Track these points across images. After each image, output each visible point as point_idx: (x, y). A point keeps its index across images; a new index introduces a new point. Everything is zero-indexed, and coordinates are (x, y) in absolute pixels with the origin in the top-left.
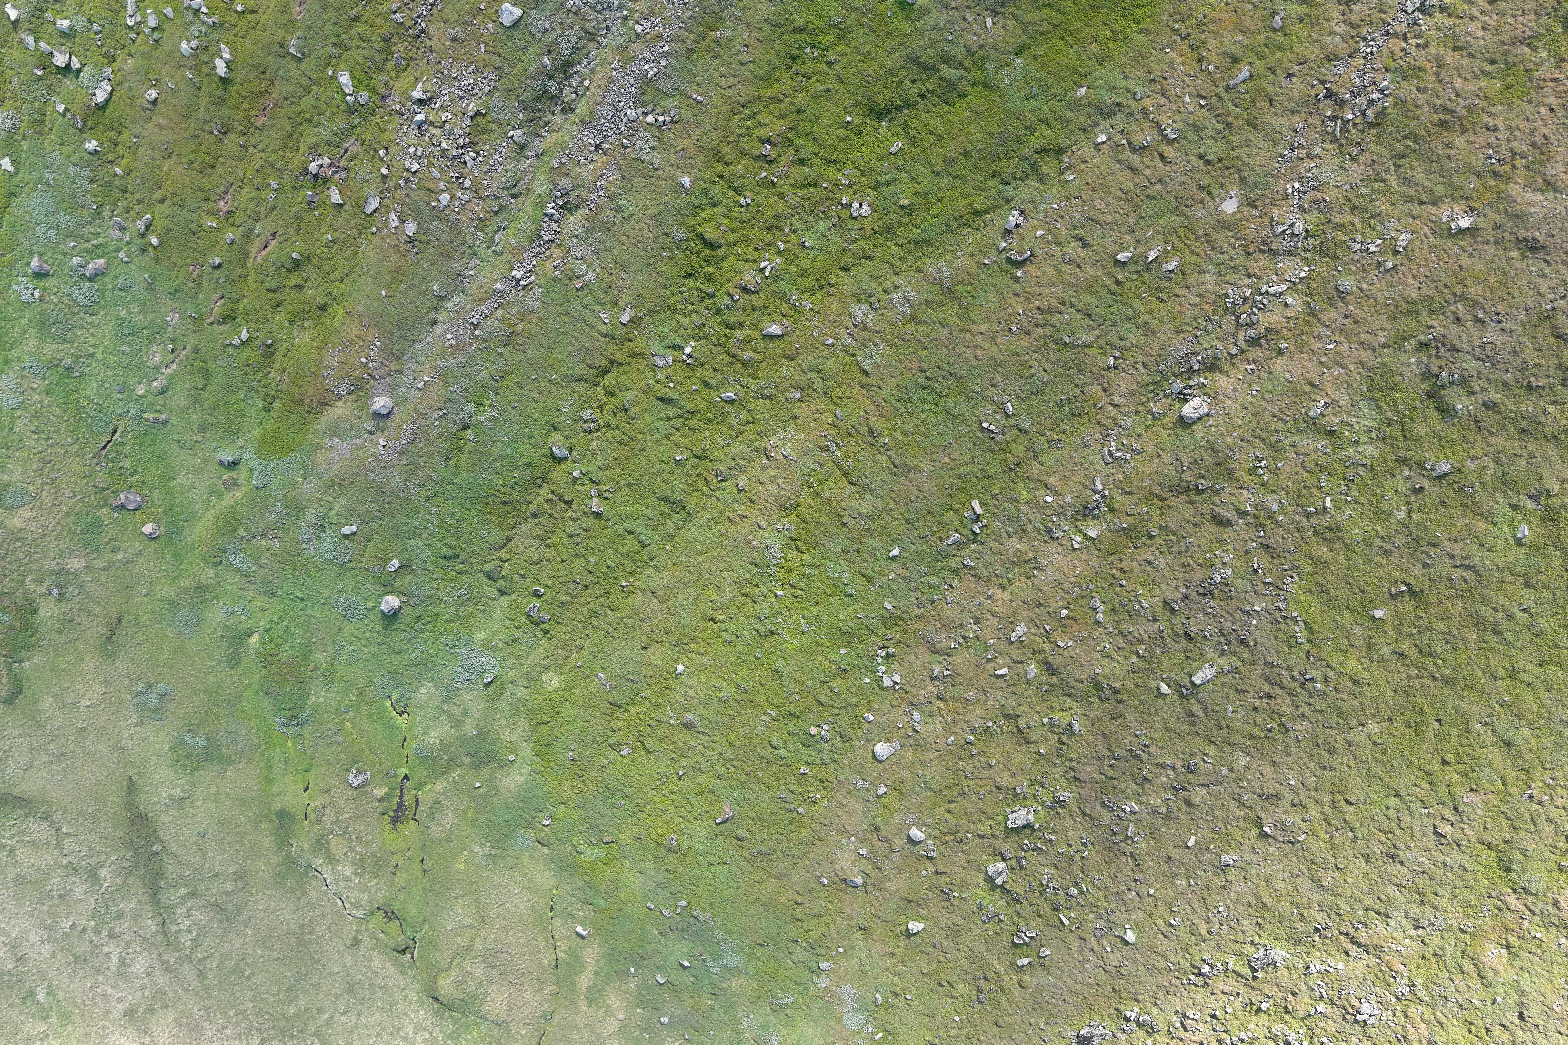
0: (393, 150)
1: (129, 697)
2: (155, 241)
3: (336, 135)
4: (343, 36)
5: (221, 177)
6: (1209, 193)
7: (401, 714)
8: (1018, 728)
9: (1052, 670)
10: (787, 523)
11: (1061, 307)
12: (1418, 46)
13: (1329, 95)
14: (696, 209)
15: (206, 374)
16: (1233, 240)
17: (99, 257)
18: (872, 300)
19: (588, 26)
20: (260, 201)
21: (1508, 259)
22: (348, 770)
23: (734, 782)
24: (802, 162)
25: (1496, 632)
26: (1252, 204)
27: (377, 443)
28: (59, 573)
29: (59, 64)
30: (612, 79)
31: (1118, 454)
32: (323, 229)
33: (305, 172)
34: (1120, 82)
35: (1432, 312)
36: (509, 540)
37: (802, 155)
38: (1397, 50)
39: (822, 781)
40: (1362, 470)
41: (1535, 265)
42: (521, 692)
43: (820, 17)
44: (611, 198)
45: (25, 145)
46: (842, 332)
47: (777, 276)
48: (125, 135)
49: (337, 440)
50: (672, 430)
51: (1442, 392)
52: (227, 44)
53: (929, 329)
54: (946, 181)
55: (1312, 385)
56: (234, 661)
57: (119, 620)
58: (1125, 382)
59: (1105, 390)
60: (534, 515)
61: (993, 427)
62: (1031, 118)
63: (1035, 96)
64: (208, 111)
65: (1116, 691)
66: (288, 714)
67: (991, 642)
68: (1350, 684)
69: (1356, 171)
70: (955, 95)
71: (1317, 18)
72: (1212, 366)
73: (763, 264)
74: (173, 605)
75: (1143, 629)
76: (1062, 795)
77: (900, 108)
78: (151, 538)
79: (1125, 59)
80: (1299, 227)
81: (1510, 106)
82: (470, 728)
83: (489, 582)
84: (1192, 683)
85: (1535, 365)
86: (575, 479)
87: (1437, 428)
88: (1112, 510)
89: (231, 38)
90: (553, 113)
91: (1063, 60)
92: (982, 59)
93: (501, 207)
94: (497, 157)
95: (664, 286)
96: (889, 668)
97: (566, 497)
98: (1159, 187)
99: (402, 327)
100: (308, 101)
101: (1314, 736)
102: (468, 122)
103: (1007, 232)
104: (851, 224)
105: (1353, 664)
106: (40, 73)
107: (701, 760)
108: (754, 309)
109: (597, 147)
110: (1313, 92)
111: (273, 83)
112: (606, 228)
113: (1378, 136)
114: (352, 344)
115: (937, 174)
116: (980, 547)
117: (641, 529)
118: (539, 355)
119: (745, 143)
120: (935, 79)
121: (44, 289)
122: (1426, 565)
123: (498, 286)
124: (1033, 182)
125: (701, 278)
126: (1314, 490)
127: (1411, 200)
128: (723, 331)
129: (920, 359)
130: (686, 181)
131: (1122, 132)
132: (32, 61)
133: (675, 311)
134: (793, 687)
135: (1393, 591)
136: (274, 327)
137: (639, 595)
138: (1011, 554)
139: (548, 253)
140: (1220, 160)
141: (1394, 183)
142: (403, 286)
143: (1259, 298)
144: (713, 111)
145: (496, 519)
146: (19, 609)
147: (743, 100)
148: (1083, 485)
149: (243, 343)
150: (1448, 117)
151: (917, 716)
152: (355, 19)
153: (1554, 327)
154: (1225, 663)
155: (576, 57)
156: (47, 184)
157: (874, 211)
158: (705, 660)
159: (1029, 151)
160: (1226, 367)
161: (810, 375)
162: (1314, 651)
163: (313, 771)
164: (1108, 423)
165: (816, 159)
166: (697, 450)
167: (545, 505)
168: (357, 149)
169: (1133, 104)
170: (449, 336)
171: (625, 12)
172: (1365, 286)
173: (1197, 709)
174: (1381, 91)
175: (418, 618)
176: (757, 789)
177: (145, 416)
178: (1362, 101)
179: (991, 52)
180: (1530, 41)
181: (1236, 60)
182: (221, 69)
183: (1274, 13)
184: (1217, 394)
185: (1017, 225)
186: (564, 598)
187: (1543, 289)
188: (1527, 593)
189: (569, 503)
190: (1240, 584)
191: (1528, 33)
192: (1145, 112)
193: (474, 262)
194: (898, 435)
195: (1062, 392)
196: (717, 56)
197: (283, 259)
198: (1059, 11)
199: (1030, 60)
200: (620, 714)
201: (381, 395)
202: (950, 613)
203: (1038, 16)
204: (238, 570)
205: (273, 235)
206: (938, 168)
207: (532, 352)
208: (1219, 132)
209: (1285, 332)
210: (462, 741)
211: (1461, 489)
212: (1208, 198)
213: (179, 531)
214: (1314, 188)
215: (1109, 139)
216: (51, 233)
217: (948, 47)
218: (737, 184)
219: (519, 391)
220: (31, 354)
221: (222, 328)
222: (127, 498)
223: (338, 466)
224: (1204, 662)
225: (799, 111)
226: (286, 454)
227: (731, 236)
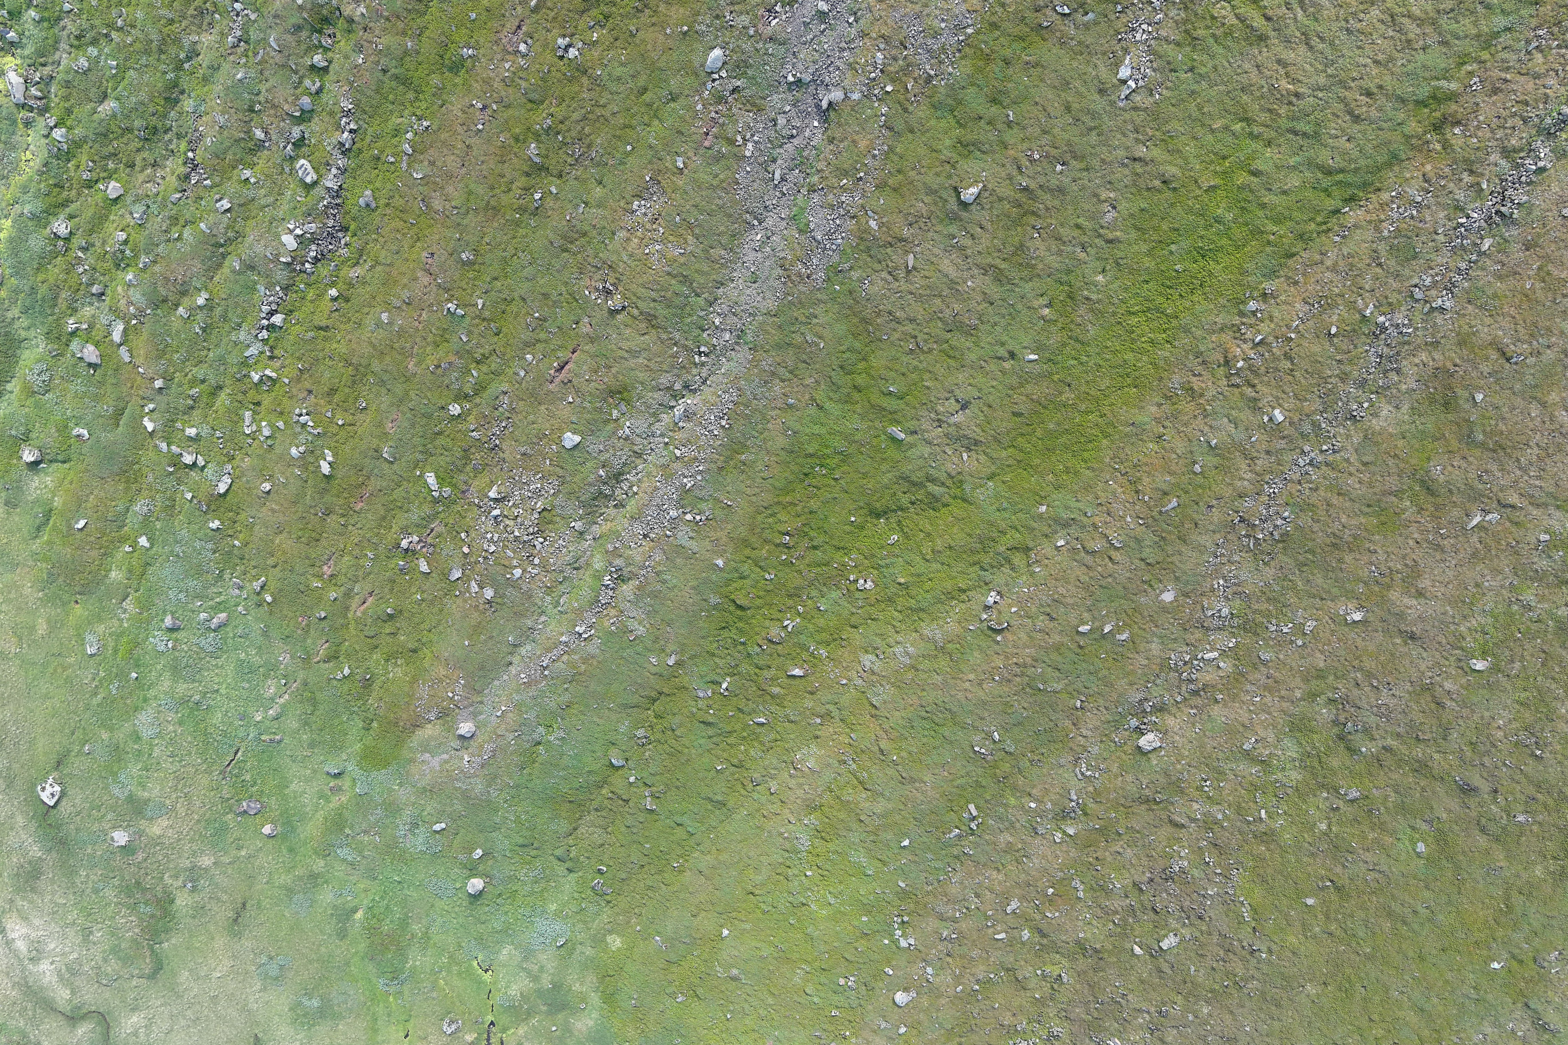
0: (473, 534)
1: (254, 968)
2: (269, 599)
3: (424, 519)
4: (429, 446)
5: (324, 547)
6: (1151, 586)
7: (486, 971)
8: (1017, 979)
9: (1043, 935)
10: (813, 819)
11: (1034, 663)
12: (1310, 489)
13: (1242, 520)
14: (728, 582)
15: (314, 703)
16: (1172, 621)
17: (222, 612)
18: (877, 652)
19: (636, 448)
20: (358, 567)
21: (1394, 644)
22: (442, 1020)
23: (775, 1023)
24: (815, 548)
25: (1404, 923)
26: (1186, 595)
27: (462, 759)
28: (193, 868)
29: (187, 462)
30: (656, 489)
31: (1089, 773)
32: (413, 590)
33: (398, 546)
34: (1073, 504)
35: (1337, 678)
36: (575, 829)
37: (815, 544)
38: (1294, 491)
39: (850, 1022)
40: (1289, 791)
41: (1415, 650)
42: (589, 951)
43: (827, 447)
44: (658, 574)
45: (158, 525)
46: (855, 675)
47: (797, 632)
48: (242, 516)
49: (428, 755)
50: (712, 746)
51: (1349, 737)
52: (330, 449)
53: (926, 676)
54: (935, 566)
55: (1243, 725)
56: (342, 934)
57: (244, 905)
58: (1091, 721)
59: (1074, 724)
60: (596, 810)
61: (983, 751)
62: (1003, 525)
63: (1004, 510)
64: (313, 498)
65: (1096, 951)
66: (390, 976)
67: (990, 913)
68: (1290, 955)
69: (1269, 573)
70: (939, 505)
71: (1229, 468)
72: (1160, 709)
73: (786, 623)
74: (290, 891)
75: (1117, 903)
76: (1056, 1030)
77: (895, 511)
78: (269, 836)
79: (1076, 487)
80: (1225, 611)
81: (1385, 537)
82: (546, 982)
83: (559, 863)
84: (1160, 948)
85: (1421, 723)
86: (631, 784)
87: (1348, 763)
88: (1086, 814)
89: (333, 444)
90: (607, 507)
91: (1026, 486)
92: (961, 482)
93: (565, 578)
94: (561, 542)
95: (703, 638)
96: (903, 933)
97: (624, 797)
98: (1110, 580)
99: (482, 668)
100: (398, 493)
101: (1263, 994)
102: (537, 516)
103: (987, 608)
104: (858, 595)
105: (1292, 939)
106: (171, 470)
107: (746, 1006)
108: (779, 655)
109: (645, 536)
110: (1230, 519)
111: (369, 478)
112: (655, 595)
113: (1284, 548)
114: (441, 681)
115: (927, 561)
116: (978, 839)
117: (689, 822)
118: (598, 689)
119: (767, 534)
120: (922, 491)
121: (176, 640)
122: (1344, 867)
123: (564, 639)
124: (1006, 570)
125: (734, 631)
126: (1251, 804)
127: (1314, 597)
128: (753, 670)
129: (920, 698)
130: (720, 562)
131: (1077, 539)
132: (164, 461)
133: (713, 655)
134: (822, 948)
135: (1320, 884)
136: (371, 664)
137: (688, 873)
138: (1003, 845)
139: (605, 612)
140: (1158, 563)
141: (1300, 583)
142: (483, 637)
143: (1196, 662)
144: (741, 512)
145: (564, 814)
146: (159, 901)
147: (765, 504)
148: (1061, 795)
149: (345, 677)
150: (1338, 541)
151: (929, 970)
152: (440, 433)
153: (1434, 697)
154: (1186, 932)
155: (626, 469)
156: (178, 556)
157: (876, 585)
158: (748, 926)
159: (1002, 549)
160: (1174, 710)
161: (828, 706)
162: (1258, 928)
163: (412, 1021)
164: (1079, 750)
165: (826, 546)
166: (735, 761)
167: (606, 801)
168: (442, 529)
169: (1085, 519)
170: (523, 676)
171: (667, 440)
172: (1281, 657)
173: (1166, 968)
174: (1285, 519)
175: (500, 895)
176: (795, 1029)
177: (263, 737)
178: (1269, 526)
179: (968, 478)
180: (1398, 494)
181: (1165, 494)
182: (325, 469)
183: (1194, 463)
184: (1167, 731)
185: (995, 602)
186: (624, 876)
187: (1423, 667)
188: (1427, 894)
189: (627, 801)
190: (1195, 872)
191: (1394, 488)
192: (1095, 526)
193: (543, 618)
194: (904, 754)
195: (1040, 724)
196: (743, 472)
197: (380, 613)
198: (1021, 451)
199: (999, 484)
200: (674, 969)
201: (465, 721)
202: (954, 891)
203: (1004, 454)
204: (344, 860)
205: (371, 594)
206: (928, 557)
207: (592, 687)
208: (1156, 543)
209: (1220, 686)
210: (540, 993)
211: (1370, 811)
212: (1150, 590)
213: (293, 830)
214: (1235, 584)
215: (1067, 543)
216: (182, 596)
217: (932, 472)
218: (762, 564)
219: (582, 717)
220: (166, 693)
221: (327, 665)
222: (248, 806)
223: (429, 777)
224: (1170, 931)
225: (811, 512)
226: (384, 767)
227: (758, 602)
